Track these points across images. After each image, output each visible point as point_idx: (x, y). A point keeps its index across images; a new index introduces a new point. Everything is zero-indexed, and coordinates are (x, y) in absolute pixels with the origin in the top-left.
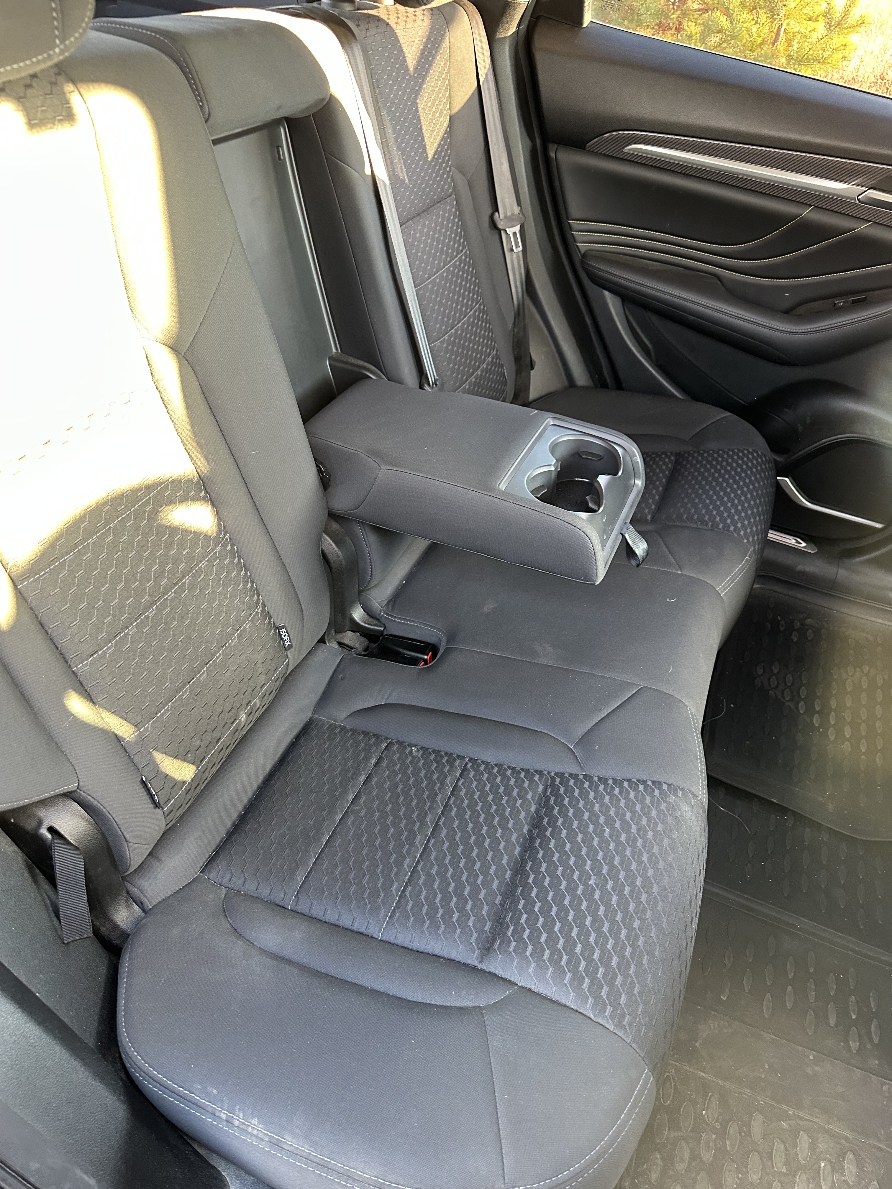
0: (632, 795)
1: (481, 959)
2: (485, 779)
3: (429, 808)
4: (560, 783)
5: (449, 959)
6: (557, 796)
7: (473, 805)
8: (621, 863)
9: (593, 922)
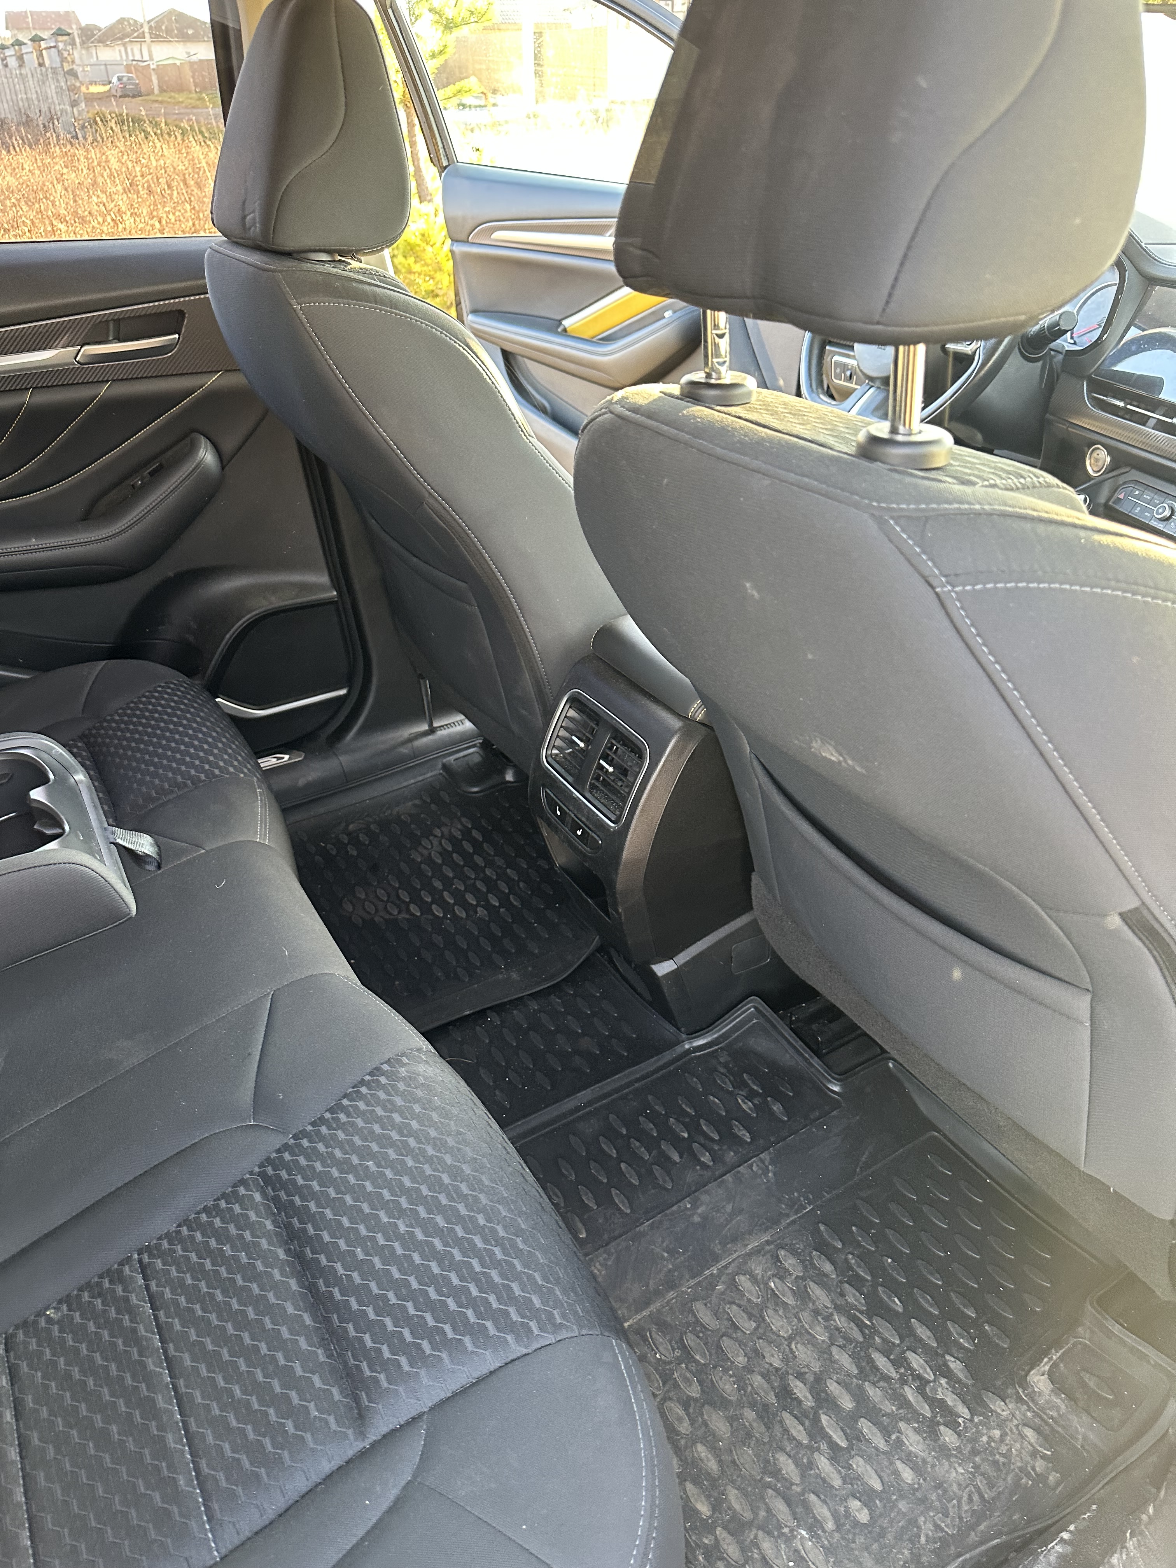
0: (362, 1105)
1: (361, 1434)
2: (181, 1253)
3: (141, 1354)
4: (274, 1170)
5: (324, 1480)
6: (284, 1185)
7: (193, 1295)
8: (413, 1180)
9: (440, 1264)
